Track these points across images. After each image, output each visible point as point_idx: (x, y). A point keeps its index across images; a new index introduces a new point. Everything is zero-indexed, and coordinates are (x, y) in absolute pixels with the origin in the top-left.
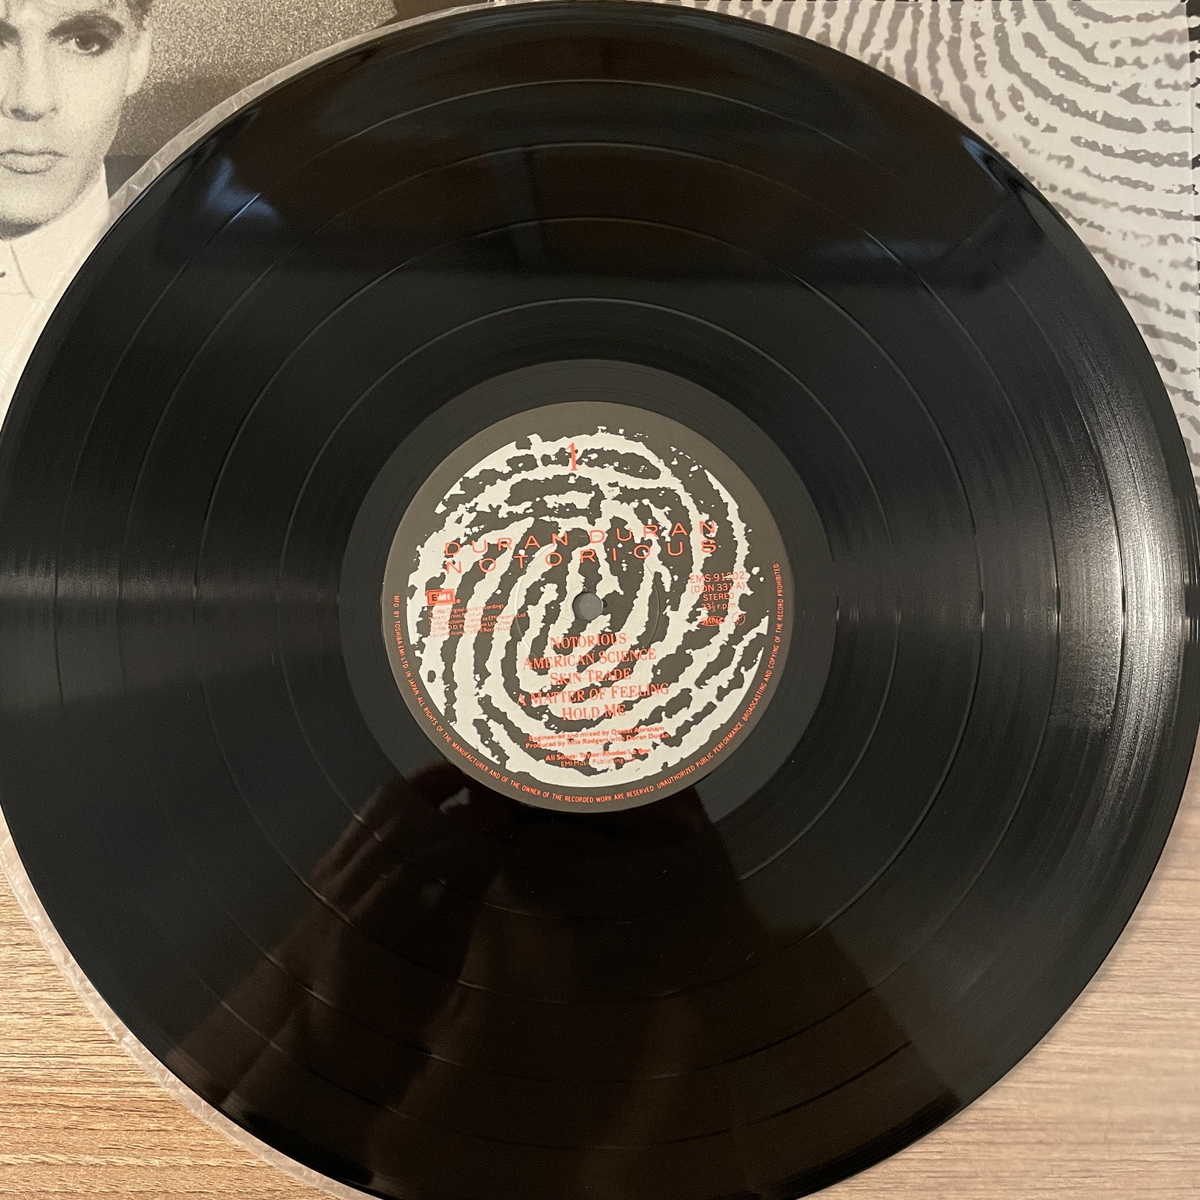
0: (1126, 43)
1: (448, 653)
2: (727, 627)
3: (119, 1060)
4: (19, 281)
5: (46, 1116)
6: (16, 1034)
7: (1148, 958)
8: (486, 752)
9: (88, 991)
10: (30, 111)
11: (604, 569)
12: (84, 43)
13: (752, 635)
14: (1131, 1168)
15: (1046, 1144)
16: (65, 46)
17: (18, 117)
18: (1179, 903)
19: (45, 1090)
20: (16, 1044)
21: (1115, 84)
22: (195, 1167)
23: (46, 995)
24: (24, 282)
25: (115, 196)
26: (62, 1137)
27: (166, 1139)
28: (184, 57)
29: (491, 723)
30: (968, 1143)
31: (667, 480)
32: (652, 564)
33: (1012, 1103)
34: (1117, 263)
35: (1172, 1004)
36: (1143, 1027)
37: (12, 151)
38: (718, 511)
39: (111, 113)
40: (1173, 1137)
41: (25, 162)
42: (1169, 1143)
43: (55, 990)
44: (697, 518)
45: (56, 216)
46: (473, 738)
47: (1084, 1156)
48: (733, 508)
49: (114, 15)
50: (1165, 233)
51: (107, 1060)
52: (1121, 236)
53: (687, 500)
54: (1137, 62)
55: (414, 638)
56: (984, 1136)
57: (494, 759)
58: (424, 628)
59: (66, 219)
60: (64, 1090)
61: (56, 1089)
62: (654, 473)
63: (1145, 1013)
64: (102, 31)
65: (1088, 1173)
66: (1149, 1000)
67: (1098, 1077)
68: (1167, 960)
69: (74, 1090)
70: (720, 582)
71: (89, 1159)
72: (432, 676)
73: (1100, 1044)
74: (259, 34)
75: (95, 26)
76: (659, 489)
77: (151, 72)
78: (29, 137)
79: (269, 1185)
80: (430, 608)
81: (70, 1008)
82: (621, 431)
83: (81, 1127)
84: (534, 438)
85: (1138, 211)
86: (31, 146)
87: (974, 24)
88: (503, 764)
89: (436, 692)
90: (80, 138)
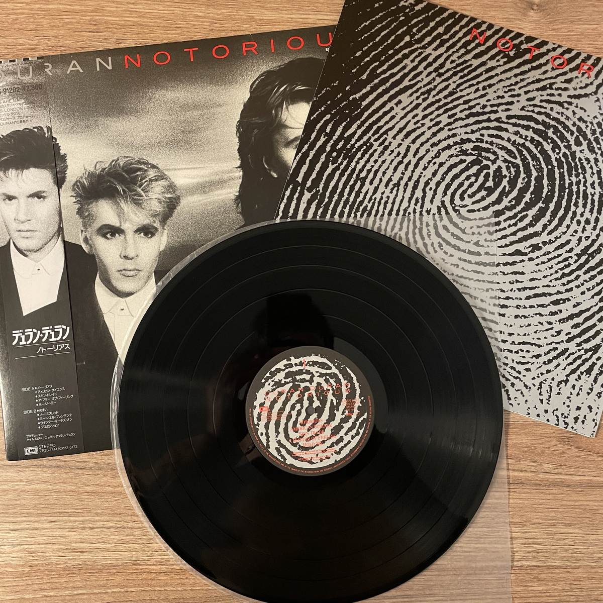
0: (475, 227)
1: (267, 426)
2: (354, 416)
3: (167, 557)
4: (128, 311)
5: (144, 576)
6: (134, 550)
7: (487, 516)
8: (280, 458)
9: (157, 536)
10: (130, 257)
11: (315, 399)
12: (146, 234)
13: (362, 419)
14: (483, 582)
15: (456, 575)
16: (140, 235)
17: (126, 259)
18: (496, 499)
19: (144, 567)
20: (134, 553)
21: (472, 240)
22: (191, 590)
23: (143, 537)
24: (130, 312)
25: (159, 284)
26: (149, 582)
27: (183, 581)
28: (178, 238)
29: (281, 449)
30: (432, 575)
31: (334, 370)
32: (330, 396)
33: (446, 563)
34: (473, 297)
35: (495, 531)
36: (486, 538)
37: (124, 270)
38: (350, 380)
39: (156, 256)
40: (496, 572)
41: (129, 273)
42: (494, 573)
43: (146, 536)
44: (344, 382)
45: (139, 290)
46: (275, 454)
47: (468, 578)
48: (355, 378)
49: (155, 225)
50: (488, 288)
51: (163, 557)
52: (474, 289)
53: (340, 376)
54: (479, 233)
55: (256, 422)
56: (437, 573)
57: (282, 460)
58: (259, 419)
59: (142, 291)
60: (150, 567)
61: (147, 567)
62: (330, 368)
63: (486, 534)
64: (151, 230)
65: (470, 584)
66: (488, 529)
67: (472, 554)
68: (493, 517)
69: (153, 567)
70: (352, 402)
71: (158, 588)
72: (262, 434)
73: (473, 543)
74: (202, 230)
75: (149, 229)
76: (331, 373)
77: (168, 243)
78: (129, 265)
79: (215, 595)
80: (261, 412)
81: (151, 541)
82: (319, 355)
83: (156, 578)
84: (292, 358)
85: (480, 281)
86: (130, 268)
87: (427, 223)
88: (285, 461)
89: (263, 439)
90: (146, 265)
